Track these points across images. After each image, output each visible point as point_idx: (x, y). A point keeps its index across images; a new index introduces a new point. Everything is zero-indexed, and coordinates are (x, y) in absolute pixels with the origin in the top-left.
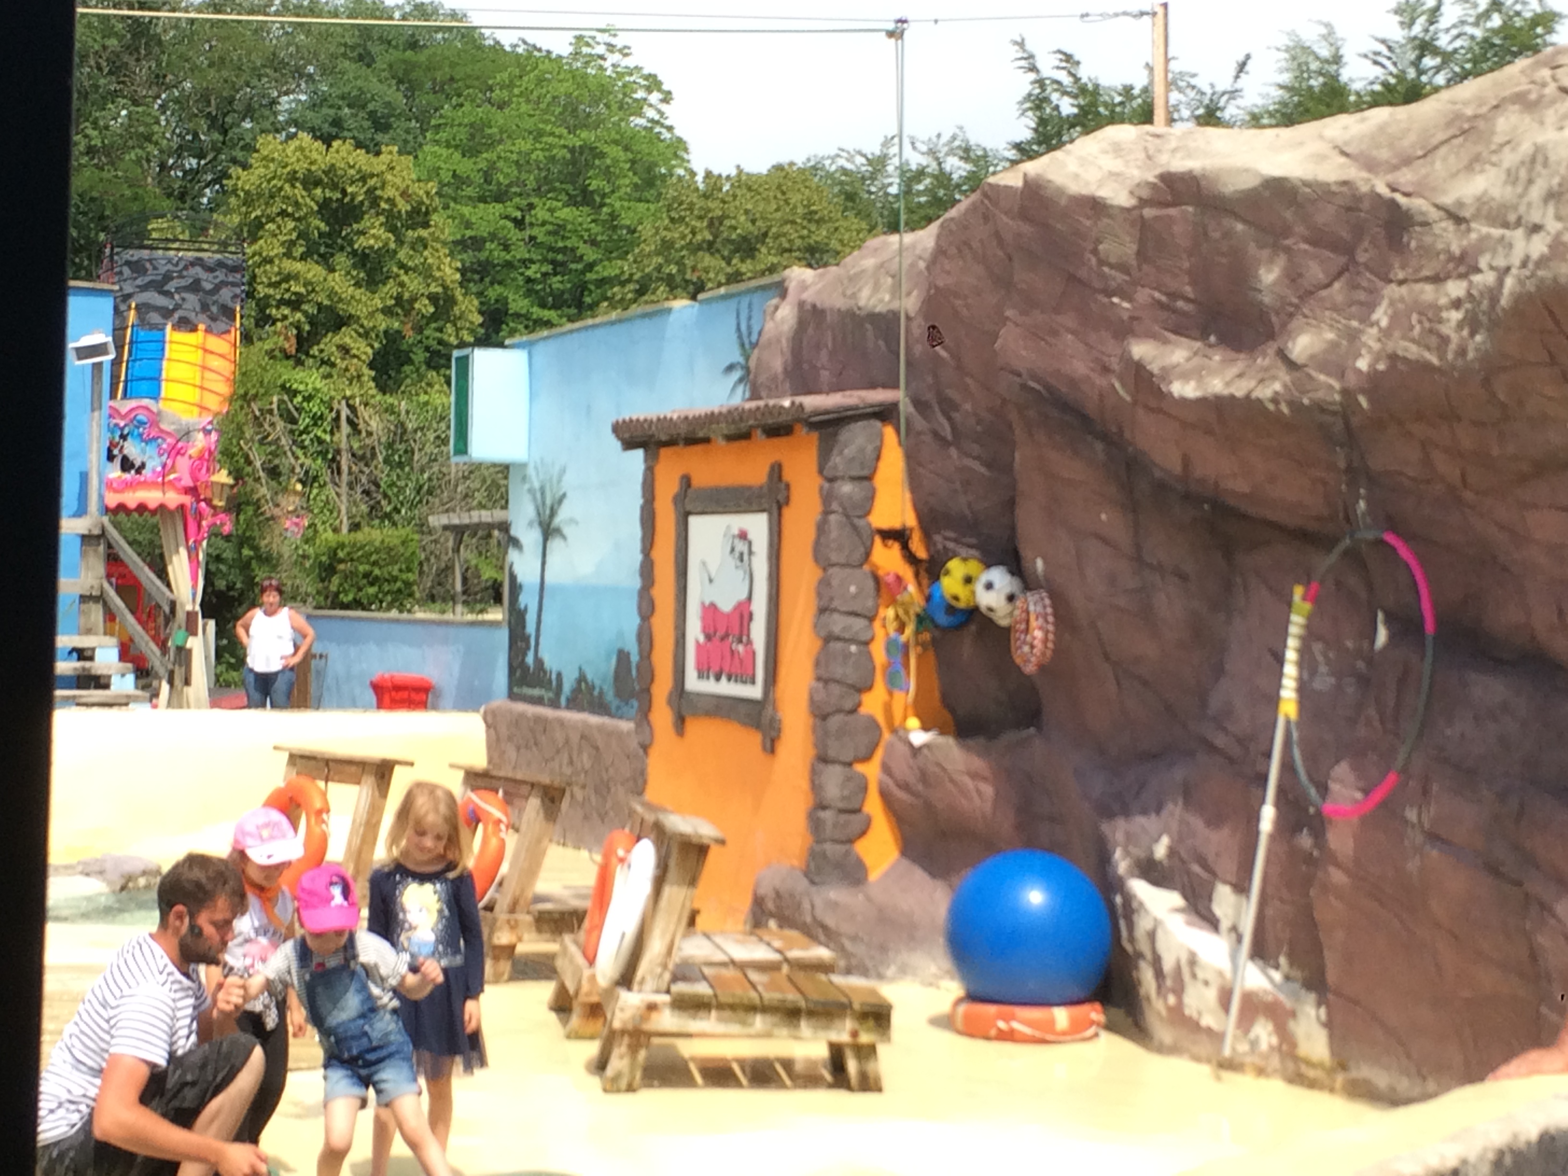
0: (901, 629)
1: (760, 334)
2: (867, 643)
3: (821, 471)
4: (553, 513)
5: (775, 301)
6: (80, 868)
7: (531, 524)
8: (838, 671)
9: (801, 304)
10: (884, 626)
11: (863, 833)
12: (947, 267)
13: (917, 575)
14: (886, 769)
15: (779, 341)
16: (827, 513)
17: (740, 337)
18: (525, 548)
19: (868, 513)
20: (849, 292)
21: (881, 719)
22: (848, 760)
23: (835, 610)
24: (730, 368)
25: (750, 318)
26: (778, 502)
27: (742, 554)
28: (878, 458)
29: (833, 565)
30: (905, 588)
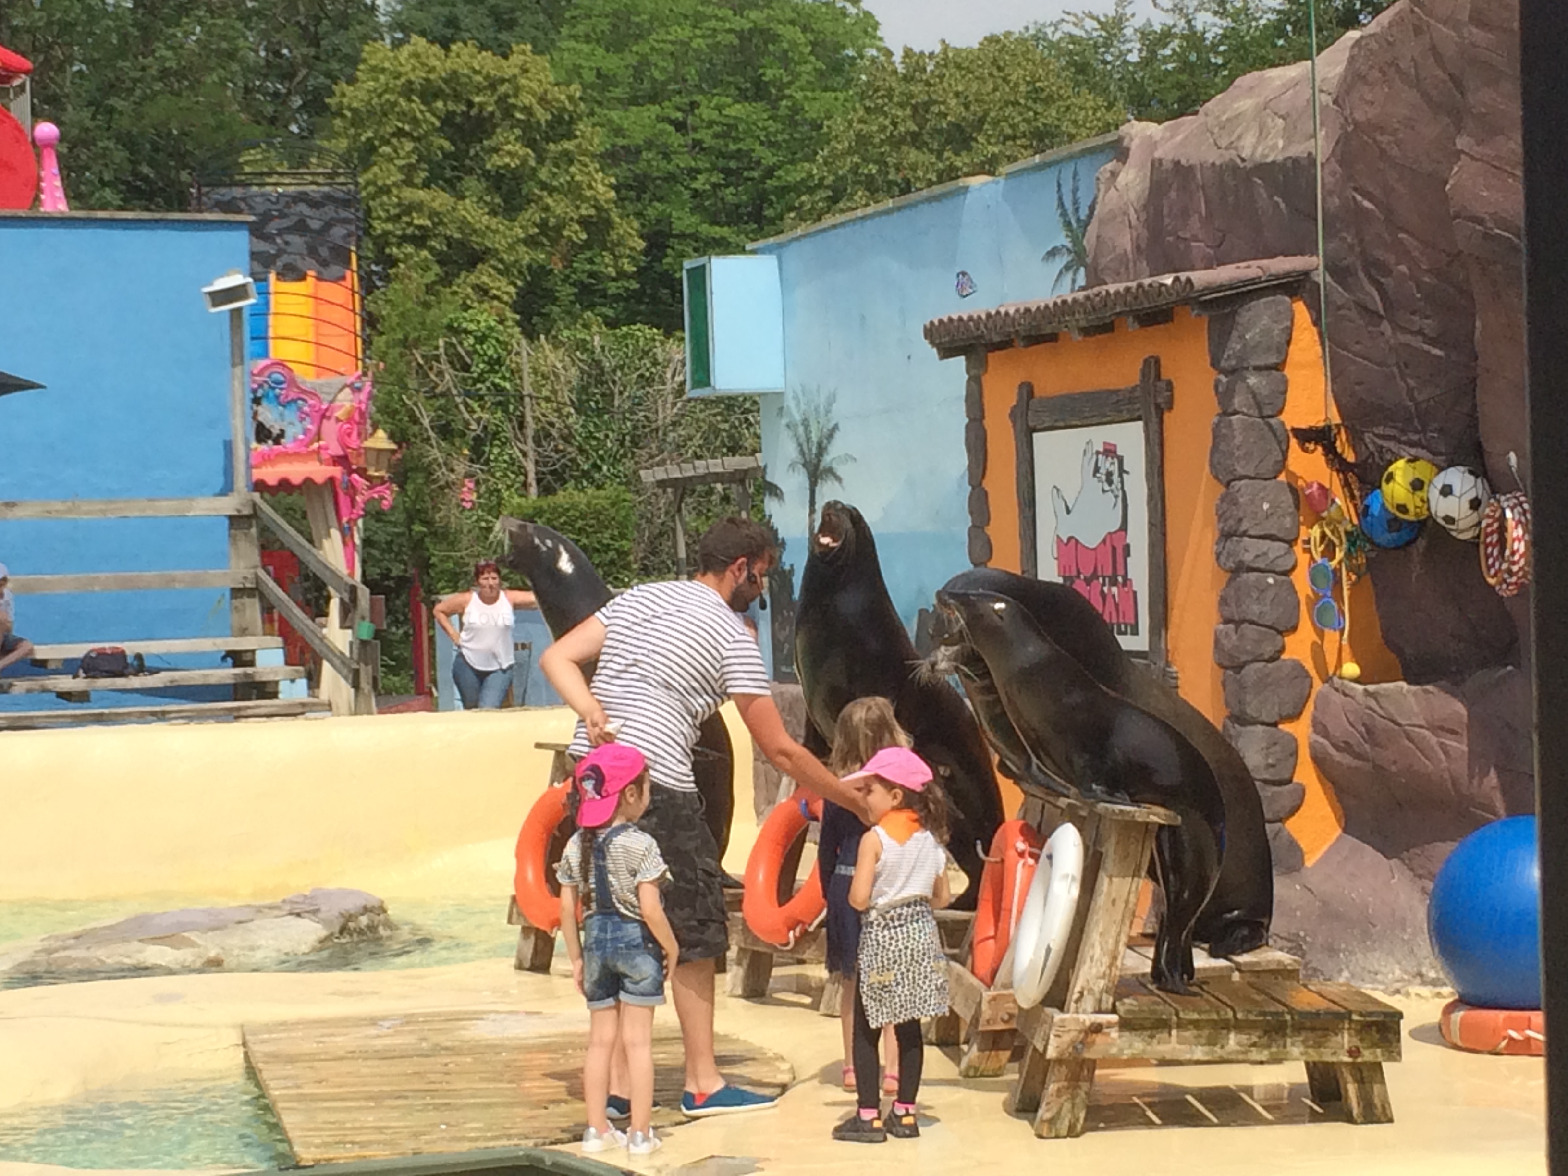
0: (1329, 552)
1: (1092, 209)
2: (1287, 573)
3: (1215, 363)
4: (821, 450)
5: (1109, 166)
6: (287, 908)
7: (792, 466)
8: (1254, 610)
9: (1156, 165)
10: (1308, 551)
11: (1295, 809)
12: (1369, 97)
13: (1346, 484)
14: (1319, 726)
15: (1125, 213)
16: (1226, 413)
17: (1064, 214)
18: (786, 497)
19: (1280, 412)
20: (1223, 143)
21: (1309, 666)
22: (1272, 720)
23: (1245, 534)
24: (1053, 253)
25: (1075, 190)
26: (1157, 406)
27: (1109, 474)
28: (1289, 343)
29: (1241, 478)
30: (1333, 501)
